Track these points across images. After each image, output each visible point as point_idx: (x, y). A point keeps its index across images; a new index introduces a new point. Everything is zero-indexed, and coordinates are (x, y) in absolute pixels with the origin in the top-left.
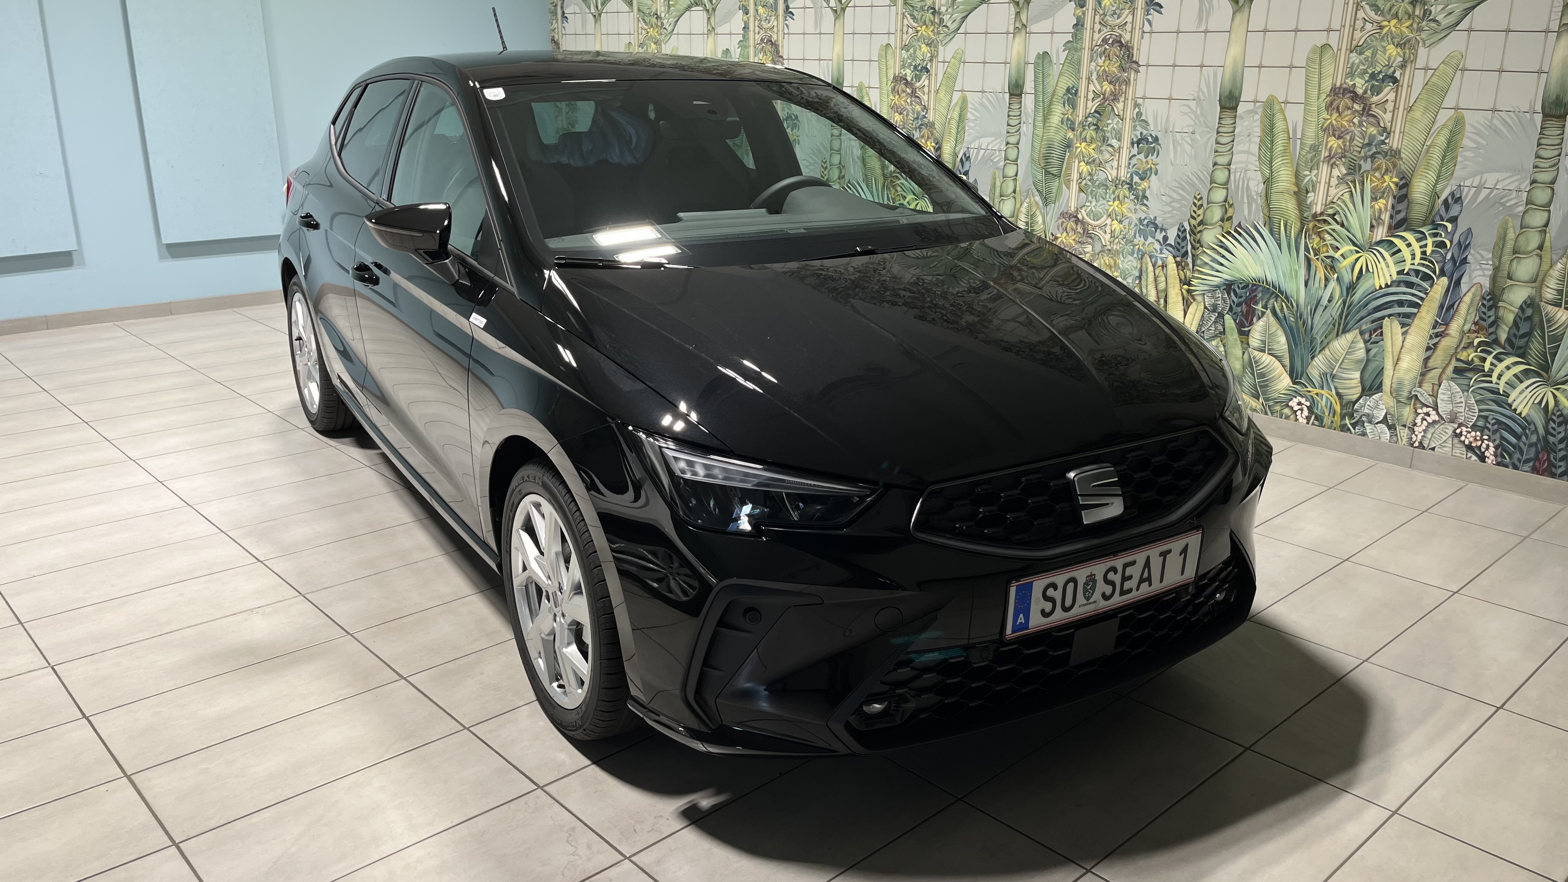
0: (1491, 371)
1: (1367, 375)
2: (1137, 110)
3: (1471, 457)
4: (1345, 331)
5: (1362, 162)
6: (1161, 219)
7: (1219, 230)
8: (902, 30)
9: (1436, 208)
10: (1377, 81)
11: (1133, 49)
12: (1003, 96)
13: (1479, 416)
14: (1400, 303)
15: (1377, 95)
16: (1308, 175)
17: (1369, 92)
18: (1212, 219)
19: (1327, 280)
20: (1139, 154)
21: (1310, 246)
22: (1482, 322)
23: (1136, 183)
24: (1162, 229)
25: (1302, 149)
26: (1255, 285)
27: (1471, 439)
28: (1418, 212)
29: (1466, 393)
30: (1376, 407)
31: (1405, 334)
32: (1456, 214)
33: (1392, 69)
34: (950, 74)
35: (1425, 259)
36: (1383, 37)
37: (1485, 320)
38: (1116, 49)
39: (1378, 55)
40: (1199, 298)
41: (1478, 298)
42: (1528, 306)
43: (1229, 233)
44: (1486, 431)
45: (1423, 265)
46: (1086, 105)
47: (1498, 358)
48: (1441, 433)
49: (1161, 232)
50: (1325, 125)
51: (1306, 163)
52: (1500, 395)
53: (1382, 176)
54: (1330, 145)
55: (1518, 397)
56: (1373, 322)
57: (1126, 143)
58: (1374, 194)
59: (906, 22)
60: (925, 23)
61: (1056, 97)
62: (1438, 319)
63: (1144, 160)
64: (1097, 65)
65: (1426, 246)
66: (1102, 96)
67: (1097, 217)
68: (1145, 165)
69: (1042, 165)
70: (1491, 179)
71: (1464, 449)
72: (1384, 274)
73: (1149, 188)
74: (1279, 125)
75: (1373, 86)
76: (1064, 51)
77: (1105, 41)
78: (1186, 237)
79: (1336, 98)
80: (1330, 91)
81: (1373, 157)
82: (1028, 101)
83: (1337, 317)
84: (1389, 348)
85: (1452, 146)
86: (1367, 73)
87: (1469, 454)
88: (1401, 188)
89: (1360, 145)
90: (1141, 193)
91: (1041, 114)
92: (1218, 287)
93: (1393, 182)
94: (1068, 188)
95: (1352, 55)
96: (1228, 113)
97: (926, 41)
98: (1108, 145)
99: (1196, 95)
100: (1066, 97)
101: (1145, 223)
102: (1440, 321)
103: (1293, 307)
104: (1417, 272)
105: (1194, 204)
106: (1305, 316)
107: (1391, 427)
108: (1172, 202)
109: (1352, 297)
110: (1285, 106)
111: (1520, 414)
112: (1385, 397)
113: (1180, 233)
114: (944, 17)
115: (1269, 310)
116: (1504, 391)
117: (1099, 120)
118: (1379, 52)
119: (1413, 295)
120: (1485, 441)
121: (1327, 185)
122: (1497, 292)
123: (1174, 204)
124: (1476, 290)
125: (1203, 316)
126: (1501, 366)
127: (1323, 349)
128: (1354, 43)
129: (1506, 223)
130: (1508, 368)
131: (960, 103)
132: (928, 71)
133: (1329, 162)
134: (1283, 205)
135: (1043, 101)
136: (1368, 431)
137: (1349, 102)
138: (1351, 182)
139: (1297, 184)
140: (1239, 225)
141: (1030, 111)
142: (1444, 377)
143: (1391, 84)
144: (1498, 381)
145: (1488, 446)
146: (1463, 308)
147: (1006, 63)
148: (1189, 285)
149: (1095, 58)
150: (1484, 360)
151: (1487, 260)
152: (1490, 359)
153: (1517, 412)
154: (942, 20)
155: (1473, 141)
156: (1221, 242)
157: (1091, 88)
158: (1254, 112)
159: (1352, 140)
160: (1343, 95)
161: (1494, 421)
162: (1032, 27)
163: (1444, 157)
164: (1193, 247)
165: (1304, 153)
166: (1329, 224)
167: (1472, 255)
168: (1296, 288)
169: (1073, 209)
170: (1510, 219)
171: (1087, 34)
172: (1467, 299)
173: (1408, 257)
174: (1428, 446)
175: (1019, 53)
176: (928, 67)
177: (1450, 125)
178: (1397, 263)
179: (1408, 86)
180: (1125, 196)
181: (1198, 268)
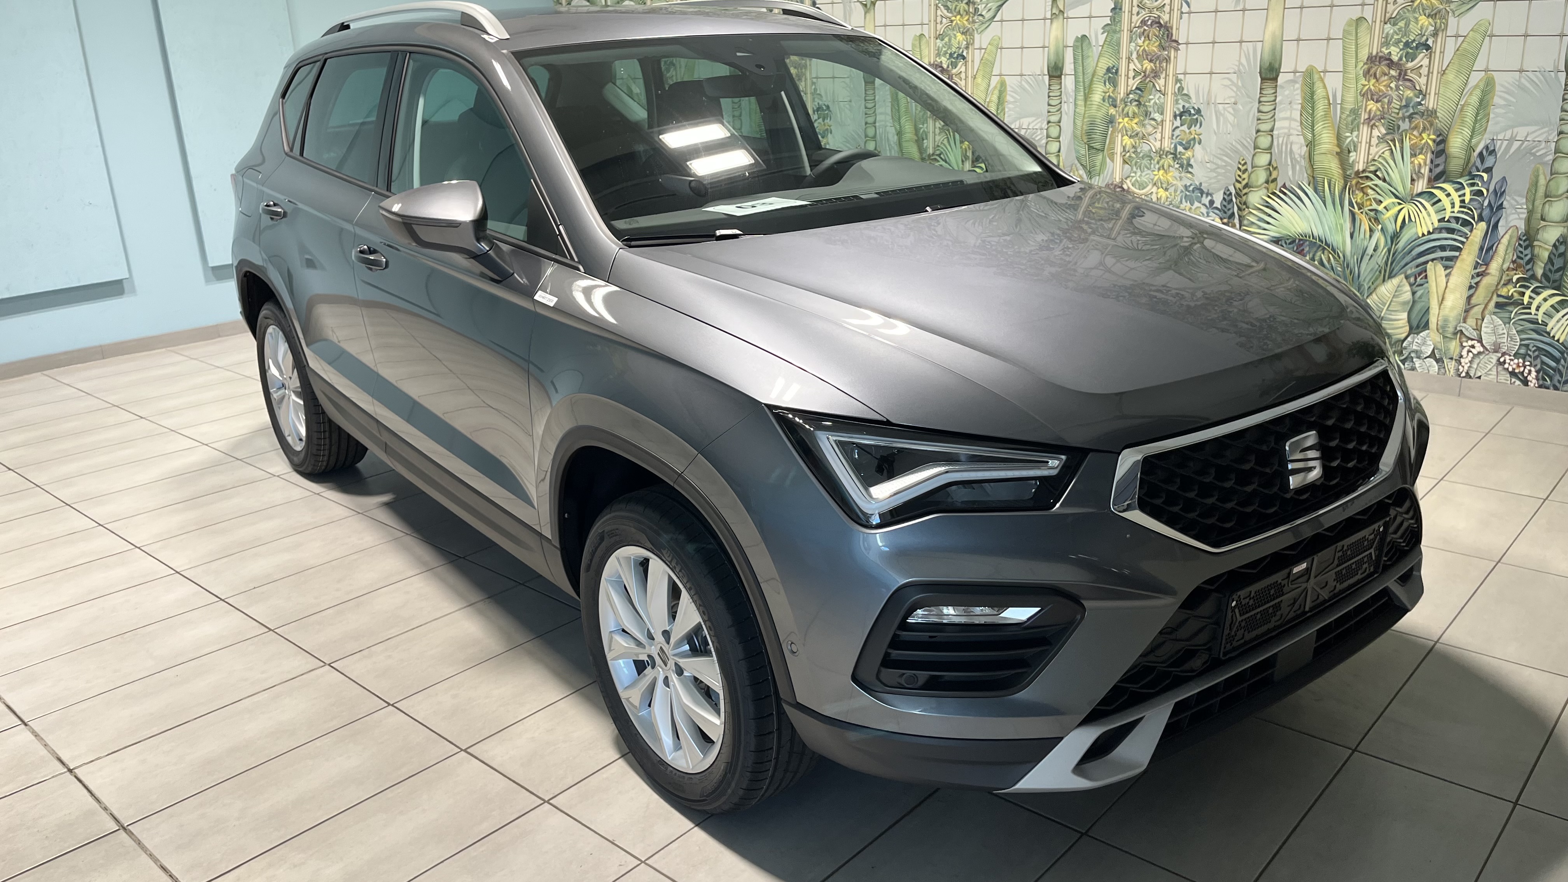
0: (1530, 303)
1: (1413, 316)
2: (1178, 85)
3: (1515, 382)
4: (1390, 277)
5: (1400, 123)
6: (1206, 185)
7: (1265, 191)
8: (936, 20)
9: (1472, 160)
10: (1411, 49)
11: (1172, 29)
12: (1043, 78)
13: (1520, 345)
14: (1443, 248)
15: (1412, 61)
16: (1349, 137)
17: (1404, 59)
18: (1257, 181)
19: (1371, 230)
20: (1182, 125)
21: (1354, 201)
22: (1519, 260)
23: (1180, 152)
24: (1208, 194)
25: (1342, 113)
26: (1302, 240)
27: (1514, 366)
28: (1455, 165)
29: (1507, 325)
30: (1424, 343)
31: (1448, 275)
32: (1491, 166)
33: (1425, 38)
34: (987, 60)
35: (1464, 207)
36: (1415, 8)
37: (1522, 259)
38: (1155, 30)
39: (1411, 26)
41: (1514, 240)
42: (1561, 243)
43: (1274, 194)
44: (1527, 357)
45: (1463, 212)
46: (1127, 83)
47: (1536, 292)
48: (1486, 363)
49: (1207, 197)
50: (1364, 91)
51: (1347, 125)
52: (1539, 324)
53: (1420, 135)
54: (1369, 108)
55: (1555, 325)
56: (1417, 266)
57: (1169, 115)
58: (1413, 150)
59: (939, 13)
60: (959, 13)
61: (1096, 77)
62: (1479, 261)
63: (1188, 131)
64: (1137, 45)
65: (1464, 195)
66: (1143, 74)
67: (1142, 186)
68: (1188, 135)
69: (1085, 141)
70: (1521, 132)
71: (1508, 375)
72: (1426, 223)
73: (1193, 156)
74: (1319, 92)
75: (1407, 53)
76: (1102, 33)
77: (1144, 22)
78: (1232, 200)
79: (1372, 65)
80: (1367, 60)
81: (1411, 117)
82: (1068, 82)
83: (1382, 264)
84: (1433, 289)
85: (1484, 104)
86: (1402, 42)
87: (1513, 380)
88: (1439, 144)
89: (1398, 107)
90: (1185, 162)
91: (1082, 93)
93: (1430, 139)
94: (1113, 161)
95: (1386, 26)
96: (1268, 84)
97: (961, 30)
98: (1151, 119)
99: (1236, 68)
100: (1107, 77)
101: (1191, 188)
102: (1480, 262)
103: (1339, 258)
104: (1457, 219)
105: (1239, 169)
106: (1352, 265)
107: (1437, 361)
108: (1216, 168)
109: (1396, 245)
110: (1324, 75)
111: (1558, 341)
112: (1432, 334)
113: (1226, 197)
114: (979, 7)
116: (1542, 321)
117: (1140, 96)
118: (1412, 23)
119: (1455, 240)
120: (1528, 368)
121: (1367, 145)
122: (1531, 232)
123: (1219, 170)
124: (1513, 232)
126: (1539, 299)
127: (1371, 294)
128: (1388, 15)
129: (1538, 171)
130: (1545, 300)
131: (999, 86)
132: (964, 58)
133: (1369, 124)
134: (1326, 165)
135: (1084, 82)
136: (1417, 365)
137: (1386, 69)
138: (1391, 141)
139: (1339, 145)
140: (1284, 186)
141: (1070, 91)
142: (1486, 312)
143: (1424, 51)
144: (1537, 312)
145: (1530, 371)
146: (1502, 249)
147: (1044, 47)
149: (1134, 39)
150: (1523, 294)
151: (1521, 204)
152: (1528, 293)
153: (1556, 339)
154: (976, 10)
155: (1505, 99)
156: (1267, 202)
157: (1132, 66)
158: (1294, 81)
159: (1390, 102)
160: (1380, 63)
161: (1535, 348)
162: (1069, 12)
163: (1477, 114)
164: (1239, 209)
165: (1344, 116)
166: (1372, 180)
167: (1507, 201)
168: (1342, 240)
169: (1118, 180)
170: (1541, 168)
171: (1126, 16)
172: (1505, 241)
173: (1448, 207)
174: (1475, 374)
175: (1057, 38)
176: (965, 54)
177: (1482, 85)
178: (1437, 212)
179: (1441, 52)
180: (1170, 166)
181: (1245, 228)
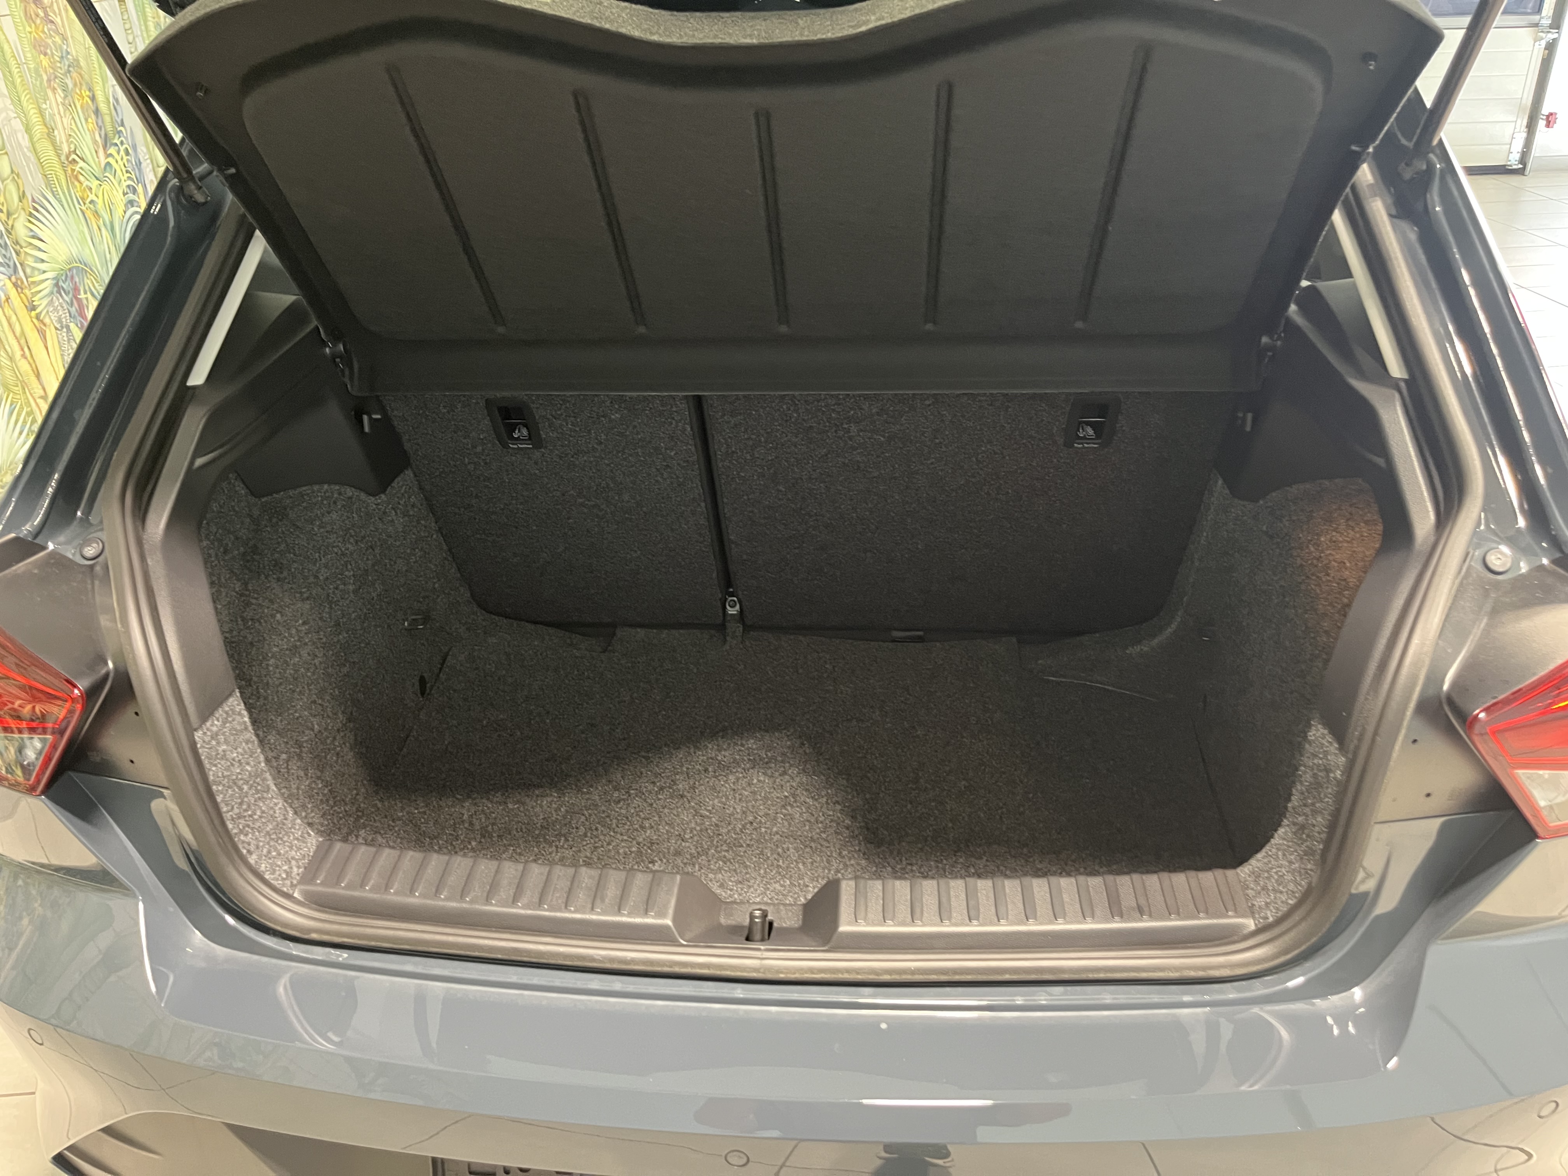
5: (66, 80)
7: (23, 214)
9: (113, 115)
16: (46, 109)
18: (14, 202)
19: (100, 229)
21: (78, 196)
25: (31, 76)
26: (70, 269)
28: (108, 124)
32: (121, 116)
35: (128, 172)
40: (47, 320)
43: (31, 215)
50: (32, 40)
51: (40, 93)
53: (81, 92)
54: (43, 64)
58: (84, 114)
65: (122, 158)
72: (120, 202)
74: (6, 49)
78: (6, 243)
81: (69, 72)
88: (93, 101)
89: (58, 59)
92: (52, 293)
93: (87, 96)
103: (97, 276)
104: (129, 187)
109: (116, 238)
115: (88, 293)
121: (59, 116)
125: (59, 342)
133: (50, 87)
134: (47, 155)
137: (33, 7)
138: (69, 106)
139: (45, 125)
140: (34, 201)
148: (34, 308)
156: (32, 230)
159: (53, 54)
164: (18, 254)
165: (34, 81)
166: (77, 162)
168: (90, 252)
173: (121, 175)
178: (119, 185)
181: (30, 280)
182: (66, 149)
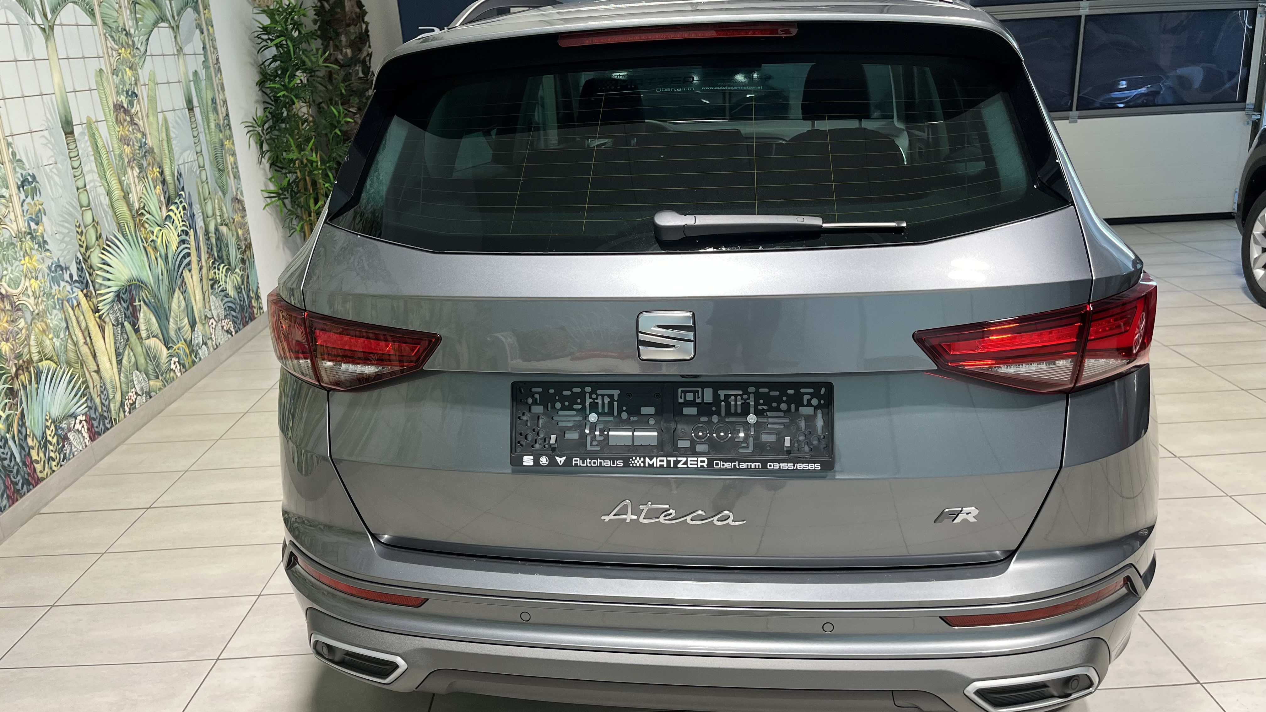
0: (218, 278)
1: (190, 316)
2: (11, 149)
4: (174, 293)
5: (142, 162)
6: (62, 259)
7: (98, 247)
9: (176, 184)
10: (130, 96)
13: (223, 309)
15: (133, 107)
16: (124, 180)
17: (129, 106)
18: (92, 241)
19: (156, 259)
20: (25, 198)
22: (208, 250)
23: (34, 229)
24: (66, 269)
25: (116, 159)
26: (130, 285)
27: (226, 326)
28: (172, 189)
29: (217, 299)
30: (198, 335)
31: (192, 277)
32: (182, 185)
33: (133, 87)
35: (183, 221)
36: (123, 62)
39: (125, 77)
40: (107, 320)
41: (203, 236)
42: (216, 231)
43: (104, 249)
44: (228, 316)
45: (183, 225)
47: (218, 269)
48: (218, 331)
49: (66, 272)
50: (120, 137)
51: (121, 170)
52: (225, 290)
53: (153, 169)
54: (126, 150)
55: (228, 288)
56: (180, 277)
57: (14, 189)
58: (154, 183)
63: (32, 203)
65: (180, 212)
67: (16, 283)
68: (34, 207)
70: (186, 156)
71: (226, 334)
72: (174, 240)
73: (45, 231)
74: (99, 142)
75: (129, 100)
78: (82, 267)
79: (118, 113)
80: (114, 108)
81: (145, 156)
83: (167, 284)
84: (190, 292)
85: (168, 139)
86: (123, 91)
87: (229, 336)
88: (161, 175)
89: (138, 148)
90: (41, 240)
92: (113, 301)
93: (157, 172)
95: (113, 77)
96: (69, 138)
99: (46, 124)
101: (53, 269)
102: (198, 259)
103: (150, 290)
104: (183, 231)
105: (77, 232)
106: (157, 293)
107: (206, 344)
108: (63, 239)
109: (168, 265)
110: (98, 125)
112: (198, 325)
113: (78, 266)
115: (142, 302)
118: (124, 74)
119: (186, 248)
121: (134, 185)
122: (207, 228)
124: (202, 231)
125: (114, 334)
127: (170, 312)
128: (112, 67)
129: (197, 183)
130: (221, 272)
133: (130, 166)
134: (122, 210)
136: (201, 354)
137: (124, 116)
138: (143, 178)
139: (122, 190)
140: (107, 240)
142: (210, 295)
143: (136, 98)
144: (221, 283)
145: (230, 325)
146: (201, 245)
150: (215, 273)
151: (199, 210)
153: (230, 296)
155: (175, 133)
156: (103, 259)
158: (83, 133)
159: (134, 144)
160: (120, 110)
161: (228, 308)
163: (168, 147)
164: (90, 275)
165: (117, 162)
166: (144, 215)
167: (194, 209)
168: (147, 274)
170: (198, 180)
172: (201, 239)
173: (177, 223)
174: (217, 343)
177: (164, 124)
178: (175, 229)
179: (142, 99)
180: (31, 249)
181: (98, 292)
182: (136, 206)
